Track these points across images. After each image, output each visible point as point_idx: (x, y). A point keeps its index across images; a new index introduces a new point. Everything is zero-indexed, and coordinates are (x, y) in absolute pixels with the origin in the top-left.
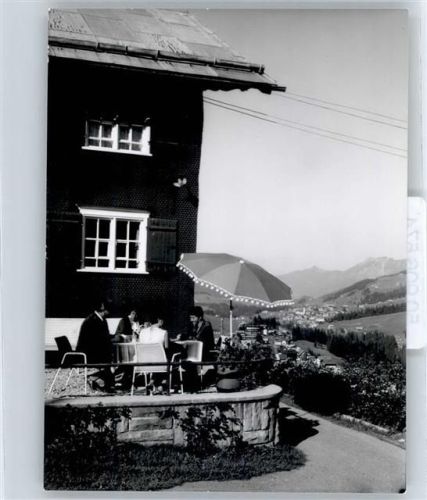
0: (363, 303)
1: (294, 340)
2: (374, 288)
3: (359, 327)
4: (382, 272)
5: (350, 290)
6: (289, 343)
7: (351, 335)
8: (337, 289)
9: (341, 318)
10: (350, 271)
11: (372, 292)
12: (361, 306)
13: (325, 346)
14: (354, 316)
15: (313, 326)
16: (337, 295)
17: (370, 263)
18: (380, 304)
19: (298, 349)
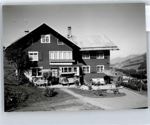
0: (129, 63)
1: (116, 71)
2: (131, 60)
3: (129, 68)
4: (133, 57)
5: (126, 61)
6: (115, 72)
7: (127, 70)
8: (124, 61)
9: (125, 66)
10: (126, 57)
11: (131, 61)
12: (129, 64)
13: (122, 72)
14: (127, 66)
15: (120, 68)
16: (124, 62)
17: (130, 56)
18: (133, 63)
19: (117, 73)
